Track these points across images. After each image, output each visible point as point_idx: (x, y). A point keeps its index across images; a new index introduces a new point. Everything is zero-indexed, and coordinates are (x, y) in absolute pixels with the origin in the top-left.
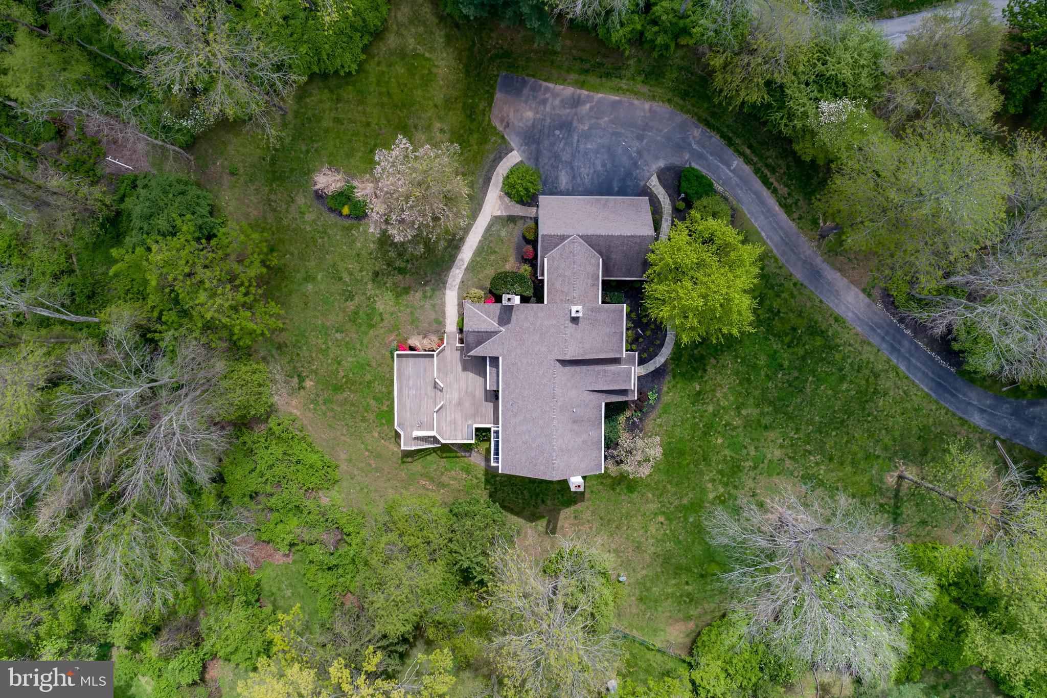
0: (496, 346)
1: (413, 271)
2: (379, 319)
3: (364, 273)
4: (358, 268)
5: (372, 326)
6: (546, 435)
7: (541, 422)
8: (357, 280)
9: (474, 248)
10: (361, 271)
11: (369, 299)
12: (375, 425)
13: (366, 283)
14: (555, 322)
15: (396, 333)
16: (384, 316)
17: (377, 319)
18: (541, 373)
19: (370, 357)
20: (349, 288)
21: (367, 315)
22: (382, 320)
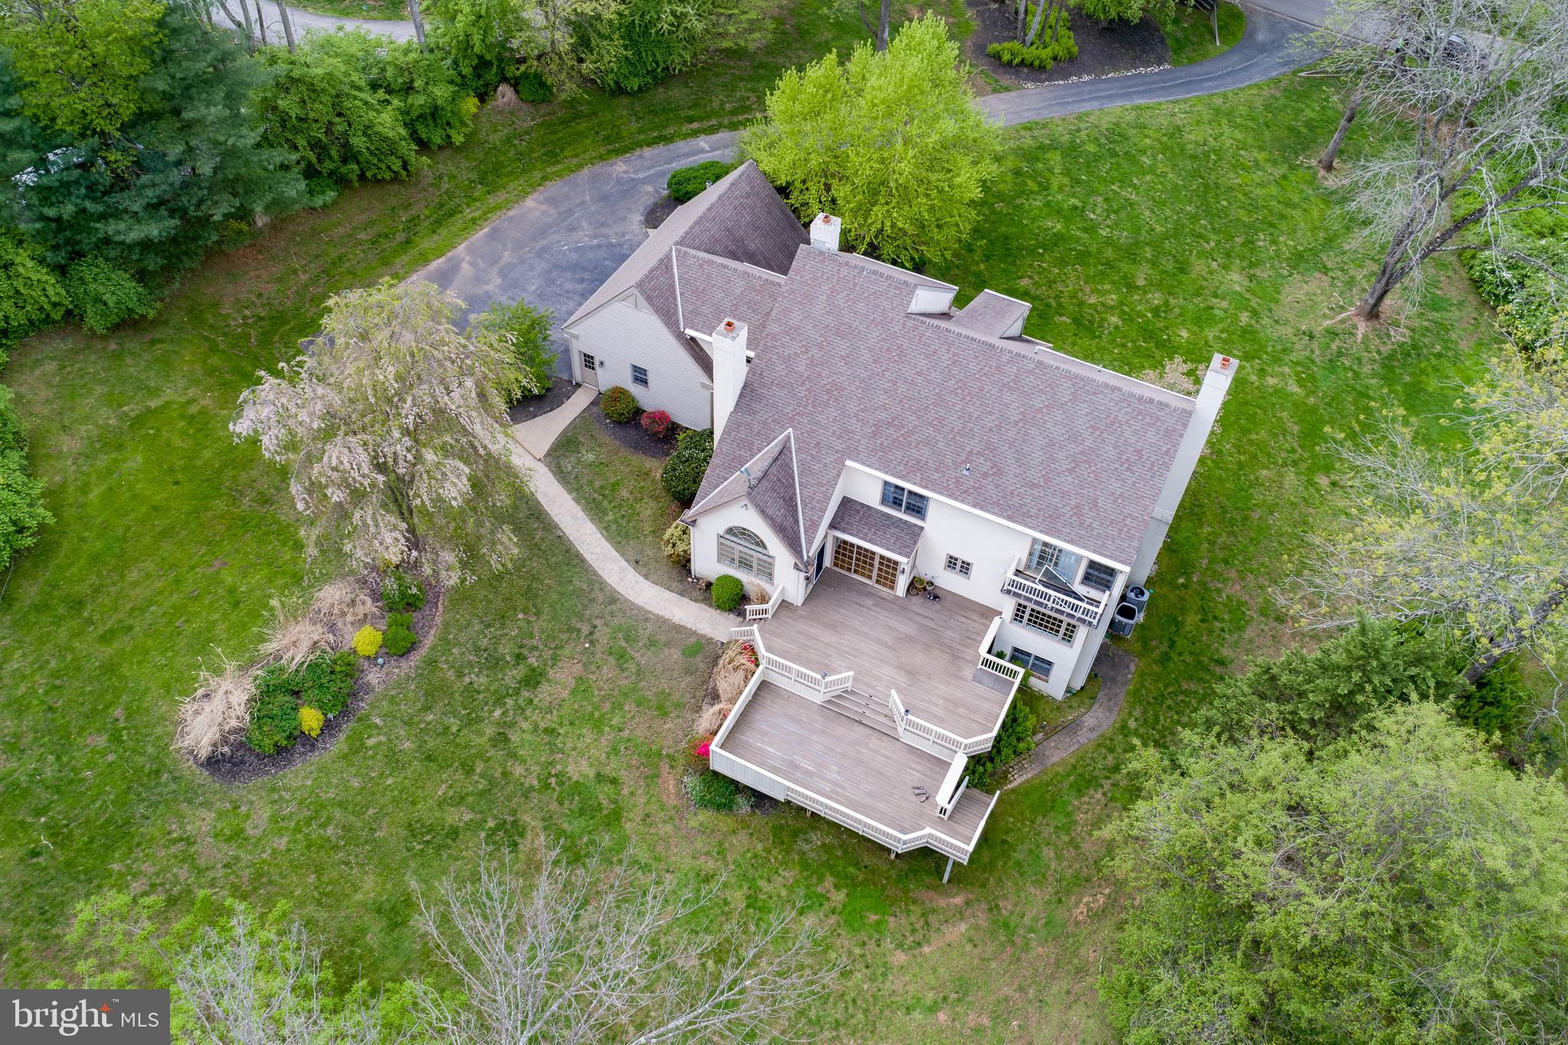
0: (816, 467)
1: (547, 654)
2: (608, 788)
3: (480, 767)
4: (460, 776)
5: (615, 817)
6: (1075, 397)
7: (1038, 402)
8: (481, 794)
9: (581, 514)
10: (469, 771)
11: (547, 786)
12: (872, 945)
13: (505, 774)
14: (826, 288)
15: (665, 768)
16: (607, 771)
17: (603, 794)
18: (922, 363)
19: (687, 864)
20: (491, 824)
21: (582, 812)
22: (614, 781)
